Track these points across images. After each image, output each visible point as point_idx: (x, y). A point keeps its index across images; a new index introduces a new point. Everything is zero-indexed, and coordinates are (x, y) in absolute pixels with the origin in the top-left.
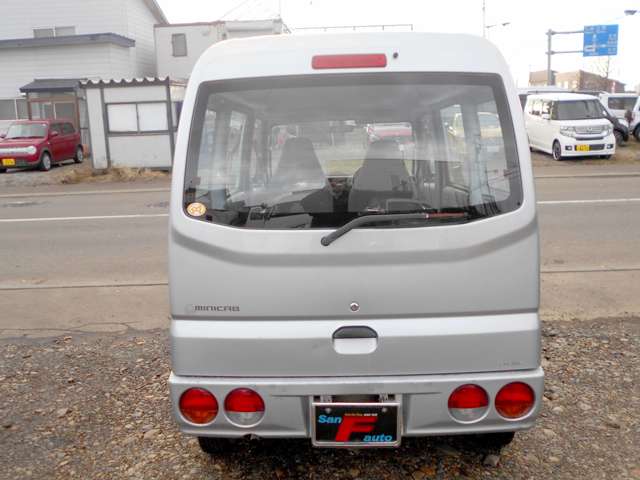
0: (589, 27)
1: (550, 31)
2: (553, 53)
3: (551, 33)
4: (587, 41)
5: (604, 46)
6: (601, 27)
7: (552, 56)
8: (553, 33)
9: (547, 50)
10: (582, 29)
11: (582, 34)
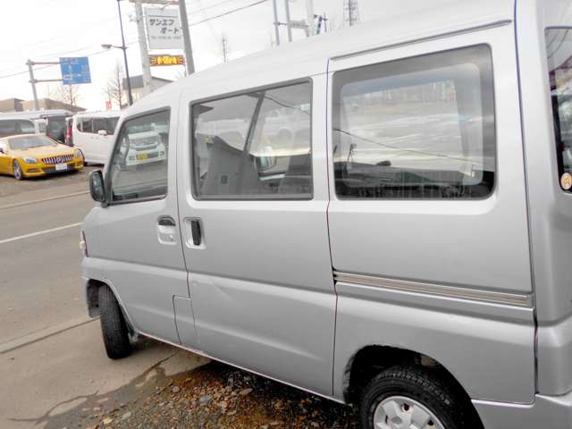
0: (64, 59)
1: (29, 61)
2: (36, 81)
3: (31, 64)
4: (65, 71)
5: (79, 75)
6: (74, 59)
7: (36, 85)
8: (33, 64)
9: (29, 79)
10: (58, 61)
11: (59, 66)
